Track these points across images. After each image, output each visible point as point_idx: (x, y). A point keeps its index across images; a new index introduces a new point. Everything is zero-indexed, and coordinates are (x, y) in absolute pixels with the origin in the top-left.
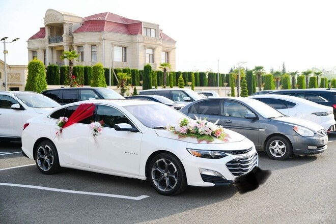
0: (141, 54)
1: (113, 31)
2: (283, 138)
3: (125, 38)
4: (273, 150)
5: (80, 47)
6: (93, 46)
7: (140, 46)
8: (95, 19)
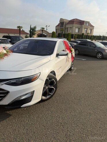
0: (83, 30)
1: (76, 24)
2: (101, 53)
3: (79, 26)
4: (98, 56)
5: (67, 28)
6: (70, 28)
7: (83, 28)
8: (72, 20)
